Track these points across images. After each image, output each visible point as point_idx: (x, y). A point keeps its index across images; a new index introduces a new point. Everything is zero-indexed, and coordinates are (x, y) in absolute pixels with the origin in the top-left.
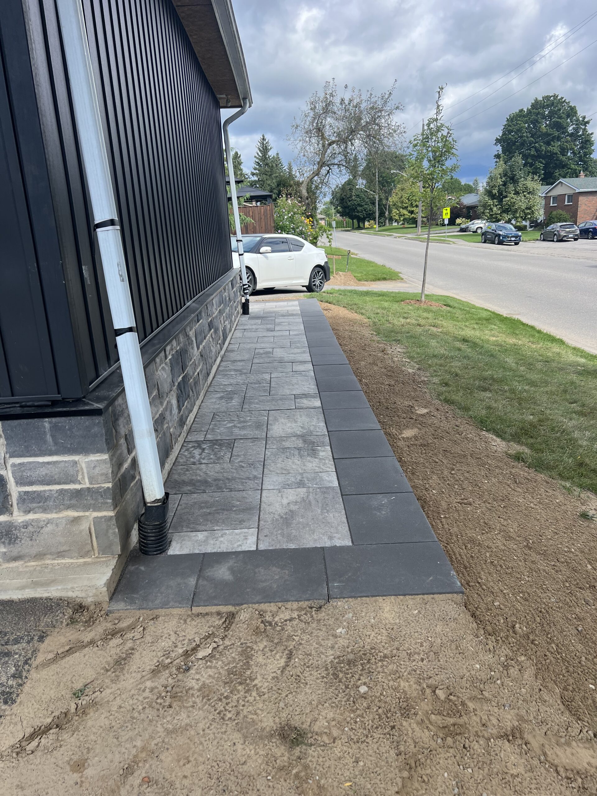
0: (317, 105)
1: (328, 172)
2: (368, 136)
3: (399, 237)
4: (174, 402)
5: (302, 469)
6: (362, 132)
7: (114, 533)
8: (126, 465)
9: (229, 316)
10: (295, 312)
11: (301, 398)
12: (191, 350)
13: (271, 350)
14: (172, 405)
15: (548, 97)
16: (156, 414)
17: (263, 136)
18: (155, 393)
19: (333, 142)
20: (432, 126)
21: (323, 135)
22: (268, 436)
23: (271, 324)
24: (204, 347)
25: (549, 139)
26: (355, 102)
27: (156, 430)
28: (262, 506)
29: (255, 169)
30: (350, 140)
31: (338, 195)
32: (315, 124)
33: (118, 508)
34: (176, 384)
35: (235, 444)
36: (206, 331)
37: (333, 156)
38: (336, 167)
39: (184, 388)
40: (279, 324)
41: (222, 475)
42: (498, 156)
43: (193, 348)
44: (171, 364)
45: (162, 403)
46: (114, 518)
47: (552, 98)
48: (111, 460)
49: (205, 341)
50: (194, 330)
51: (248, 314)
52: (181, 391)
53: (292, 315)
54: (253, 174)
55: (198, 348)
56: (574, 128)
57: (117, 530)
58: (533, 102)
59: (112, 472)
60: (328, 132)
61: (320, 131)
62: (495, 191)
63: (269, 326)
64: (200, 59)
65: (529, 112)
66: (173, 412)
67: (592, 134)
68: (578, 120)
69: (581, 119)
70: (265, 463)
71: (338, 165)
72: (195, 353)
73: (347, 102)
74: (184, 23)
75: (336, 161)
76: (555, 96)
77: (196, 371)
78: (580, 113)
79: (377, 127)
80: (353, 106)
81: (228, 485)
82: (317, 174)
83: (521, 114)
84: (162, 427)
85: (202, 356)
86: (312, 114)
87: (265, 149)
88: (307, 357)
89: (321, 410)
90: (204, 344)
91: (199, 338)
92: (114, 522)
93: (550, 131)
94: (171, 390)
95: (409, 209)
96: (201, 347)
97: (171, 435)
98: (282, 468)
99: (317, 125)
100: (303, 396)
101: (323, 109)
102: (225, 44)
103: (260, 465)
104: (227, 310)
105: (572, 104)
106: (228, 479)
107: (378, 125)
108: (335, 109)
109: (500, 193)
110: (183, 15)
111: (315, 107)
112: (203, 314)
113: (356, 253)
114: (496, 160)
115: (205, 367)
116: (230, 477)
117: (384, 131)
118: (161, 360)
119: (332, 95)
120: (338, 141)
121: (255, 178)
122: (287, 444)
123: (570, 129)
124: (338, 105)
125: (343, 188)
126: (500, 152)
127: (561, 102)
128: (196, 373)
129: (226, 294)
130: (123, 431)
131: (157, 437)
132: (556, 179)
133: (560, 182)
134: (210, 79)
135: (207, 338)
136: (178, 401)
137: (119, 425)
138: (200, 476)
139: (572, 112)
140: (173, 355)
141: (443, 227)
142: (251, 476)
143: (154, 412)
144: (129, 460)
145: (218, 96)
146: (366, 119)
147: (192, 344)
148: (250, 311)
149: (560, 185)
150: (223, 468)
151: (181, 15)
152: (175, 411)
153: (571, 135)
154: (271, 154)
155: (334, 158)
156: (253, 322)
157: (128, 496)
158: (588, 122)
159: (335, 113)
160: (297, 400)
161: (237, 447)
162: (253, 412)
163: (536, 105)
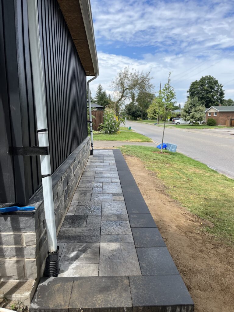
0: (122, 75)
1: (125, 99)
2: (141, 87)
3: (151, 124)
4: (63, 199)
5: (117, 233)
6: (138, 86)
7: (35, 268)
8: (42, 235)
9: (86, 157)
10: (111, 155)
11: (115, 196)
12: (71, 174)
13: (102, 172)
14: (62, 201)
15: (207, 76)
16: (56, 207)
17: (100, 84)
18: (56, 197)
19: (127, 89)
20: (166, 86)
21: (123, 86)
22: (102, 214)
23: (102, 160)
24: (76, 172)
25: (208, 92)
26: (136, 75)
27: (55, 214)
28: (100, 251)
29: (96, 96)
30: (134, 88)
31: (128, 108)
32: (120, 82)
33: (37, 256)
34: (65, 191)
35: (88, 218)
36: (77, 165)
37: (127, 93)
38: (128, 98)
39: (68, 192)
40: (105, 160)
41: (82, 234)
42: (188, 97)
43: (72, 173)
44: (63, 183)
45: (58, 201)
46: (35, 261)
47: (209, 77)
48: (36, 234)
49: (76, 169)
50: (73, 166)
51: (93, 155)
52: (66, 193)
53: (110, 156)
54: (95, 98)
55: (74, 173)
56: (217, 88)
57: (36, 267)
58: (202, 78)
59: (37, 240)
60: (125, 85)
61: (122, 84)
62: (187, 110)
63: (101, 161)
64: (80, 58)
65: (200, 81)
66: (63, 204)
67: (224, 91)
68: (218, 85)
69: (220, 85)
70: (101, 228)
71: (129, 97)
72: (73, 175)
73: (133, 74)
74: (76, 45)
75: (128, 96)
76: (210, 76)
77: (72, 183)
78: (219, 83)
79: (144, 84)
80: (135, 76)
81: (85, 239)
82: (120, 100)
83: (196, 82)
84: (58, 212)
85: (75, 176)
86: (119, 78)
87: (100, 89)
88: (117, 176)
89: (124, 202)
90: (76, 170)
91: (74, 168)
92: (35, 263)
93: (208, 89)
94: (62, 194)
95: (154, 114)
96: (75, 172)
97: (61, 214)
98: (109, 232)
99: (121, 82)
100: (116, 195)
101: (124, 76)
102: (91, 54)
103: (99, 229)
104: (85, 155)
105: (216, 79)
106: (85, 236)
107: (144, 83)
108: (128, 77)
109: (189, 110)
110: (76, 43)
111: (121, 75)
112: (76, 158)
113: (134, 130)
114: (187, 98)
115: (76, 180)
116: (86, 235)
117: (147, 86)
118: (60, 182)
119: (127, 71)
120: (129, 88)
121: (96, 100)
122: (111, 219)
123: (216, 89)
124: (130, 75)
125: (129, 105)
126: (189, 95)
127: (212, 78)
128: (72, 184)
129: (85, 148)
130: (42, 219)
131: (56, 217)
132: (210, 106)
133: (212, 108)
134: (83, 65)
135: (77, 168)
136: (65, 198)
137: (41, 217)
138: (73, 234)
139: (216, 82)
140: (64, 179)
141: (167, 122)
142: (95, 235)
143: (55, 206)
144: (44, 231)
145: (86, 72)
146: (140, 81)
147: (72, 172)
148: (94, 153)
149: (212, 109)
150: (83, 230)
151: (75, 43)
152: (63, 202)
153: (216, 91)
154: (103, 91)
155: (127, 95)
156: (94, 158)
157: (42, 248)
158: (222, 86)
159: (128, 78)
160: (114, 197)
161: (89, 219)
162: (95, 202)
163: (203, 79)
